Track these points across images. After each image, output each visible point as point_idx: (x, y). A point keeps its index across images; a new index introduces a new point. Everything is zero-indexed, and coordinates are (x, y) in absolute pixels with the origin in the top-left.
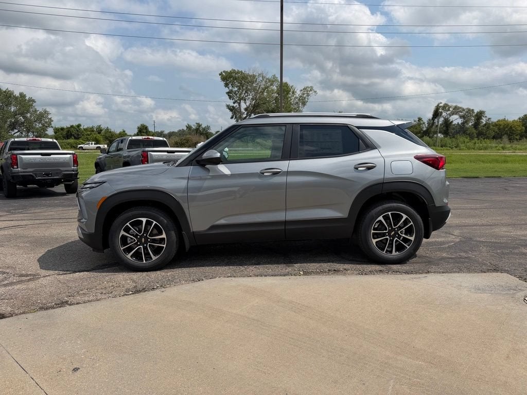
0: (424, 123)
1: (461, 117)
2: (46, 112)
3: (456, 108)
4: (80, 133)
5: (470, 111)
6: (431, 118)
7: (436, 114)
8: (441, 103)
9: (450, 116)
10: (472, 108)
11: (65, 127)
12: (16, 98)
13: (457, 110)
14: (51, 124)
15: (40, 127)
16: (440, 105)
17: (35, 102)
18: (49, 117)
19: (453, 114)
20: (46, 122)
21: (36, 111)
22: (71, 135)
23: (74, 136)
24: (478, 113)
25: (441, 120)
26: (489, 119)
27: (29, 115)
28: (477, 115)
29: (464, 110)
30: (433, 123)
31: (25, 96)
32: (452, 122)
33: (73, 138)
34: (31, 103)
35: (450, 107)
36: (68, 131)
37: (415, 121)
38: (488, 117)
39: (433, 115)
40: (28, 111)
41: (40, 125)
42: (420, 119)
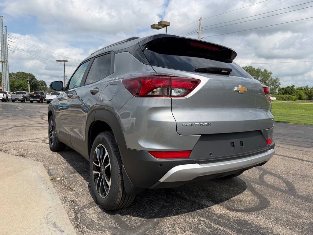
2: (277, 79)
4: (293, 91)
11: (285, 88)
12: (262, 72)
14: (279, 86)
15: (273, 88)
17: (272, 74)
18: (279, 82)
20: (276, 85)
21: (272, 79)
22: (287, 92)
23: (289, 93)
27: (267, 82)
31: (267, 71)
33: (288, 94)
34: (270, 75)
36: (286, 90)
40: (267, 80)
41: (273, 87)
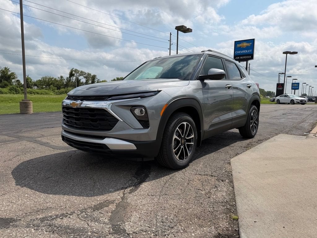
0: (64, 79)
1: (85, 77)
3: (82, 72)
5: (89, 74)
6: (68, 77)
7: (71, 75)
8: (74, 68)
9: (79, 76)
10: (90, 73)
13: (82, 73)
16: (73, 69)
19: (80, 75)
24: (93, 76)
25: (74, 78)
26: (99, 80)
28: (92, 77)
29: (86, 73)
30: (70, 80)
32: (80, 80)
35: (78, 71)
37: (59, 78)
38: (98, 78)
39: (70, 75)
42: (62, 77)
